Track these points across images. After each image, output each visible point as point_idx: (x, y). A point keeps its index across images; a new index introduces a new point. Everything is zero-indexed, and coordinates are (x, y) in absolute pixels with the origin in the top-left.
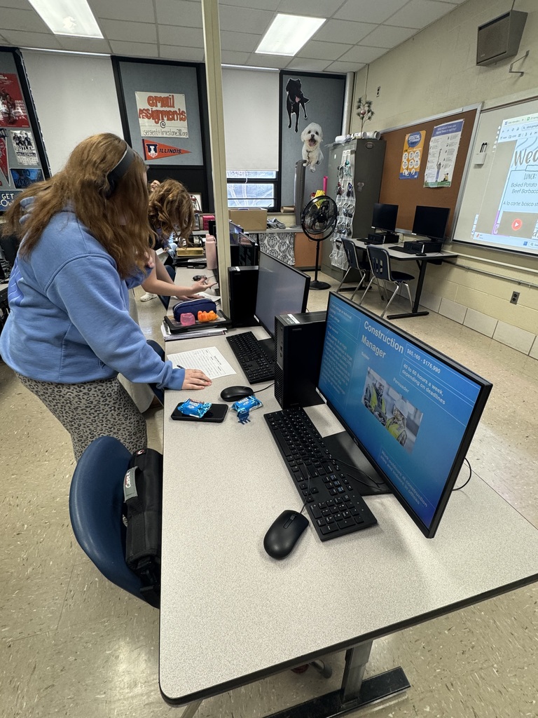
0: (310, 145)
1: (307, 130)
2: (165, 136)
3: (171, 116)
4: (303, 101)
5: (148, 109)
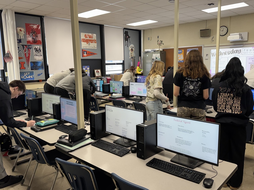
0: (131, 51)
1: (130, 46)
2: (90, 48)
3: (92, 41)
4: (129, 37)
5: (85, 39)
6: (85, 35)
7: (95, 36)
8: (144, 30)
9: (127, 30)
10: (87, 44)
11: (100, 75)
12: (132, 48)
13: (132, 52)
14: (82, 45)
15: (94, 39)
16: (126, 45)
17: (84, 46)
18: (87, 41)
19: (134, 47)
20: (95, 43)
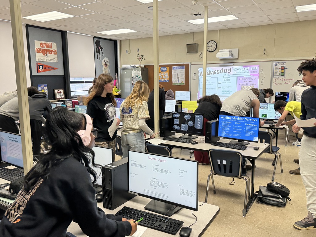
0: (105, 66)
1: (104, 60)
2: (47, 61)
3: (50, 52)
4: (102, 48)
5: (40, 49)
6: (41, 44)
7: (54, 46)
8: (120, 40)
9: (98, 40)
10: (44, 55)
11: (62, 97)
12: (106, 63)
13: (106, 68)
14: (36, 57)
15: (54, 49)
16: (97, 59)
17: (39, 58)
18: (44, 52)
19: (108, 61)
20: (55, 54)
